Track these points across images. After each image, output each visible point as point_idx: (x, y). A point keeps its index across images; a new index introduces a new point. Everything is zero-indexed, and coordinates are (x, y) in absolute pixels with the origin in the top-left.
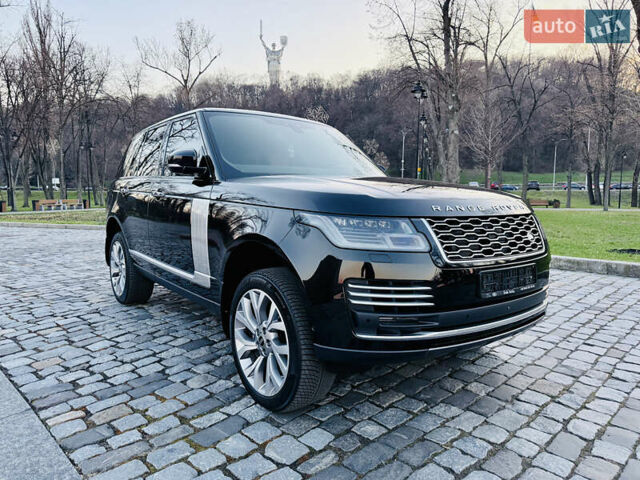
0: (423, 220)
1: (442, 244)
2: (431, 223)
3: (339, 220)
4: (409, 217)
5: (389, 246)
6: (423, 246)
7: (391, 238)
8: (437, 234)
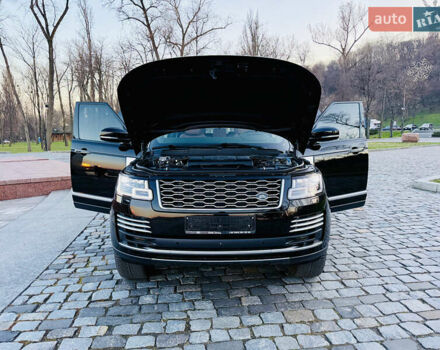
0: (157, 182)
1: (162, 196)
2: (160, 183)
4: (150, 179)
5: (133, 194)
6: (150, 197)
7: (136, 191)
8: (161, 190)
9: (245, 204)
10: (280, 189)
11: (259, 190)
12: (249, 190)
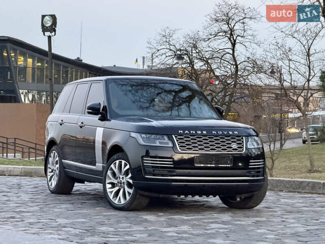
0: (173, 136)
1: (179, 144)
2: (176, 137)
3: (143, 136)
4: (167, 135)
5: (158, 144)
6: (171, 145)
7: (159, 142)
8: (177, 141)
9: (226, 150)
10: (243, 142)
11: (233, 142)
12: (227, 142)
